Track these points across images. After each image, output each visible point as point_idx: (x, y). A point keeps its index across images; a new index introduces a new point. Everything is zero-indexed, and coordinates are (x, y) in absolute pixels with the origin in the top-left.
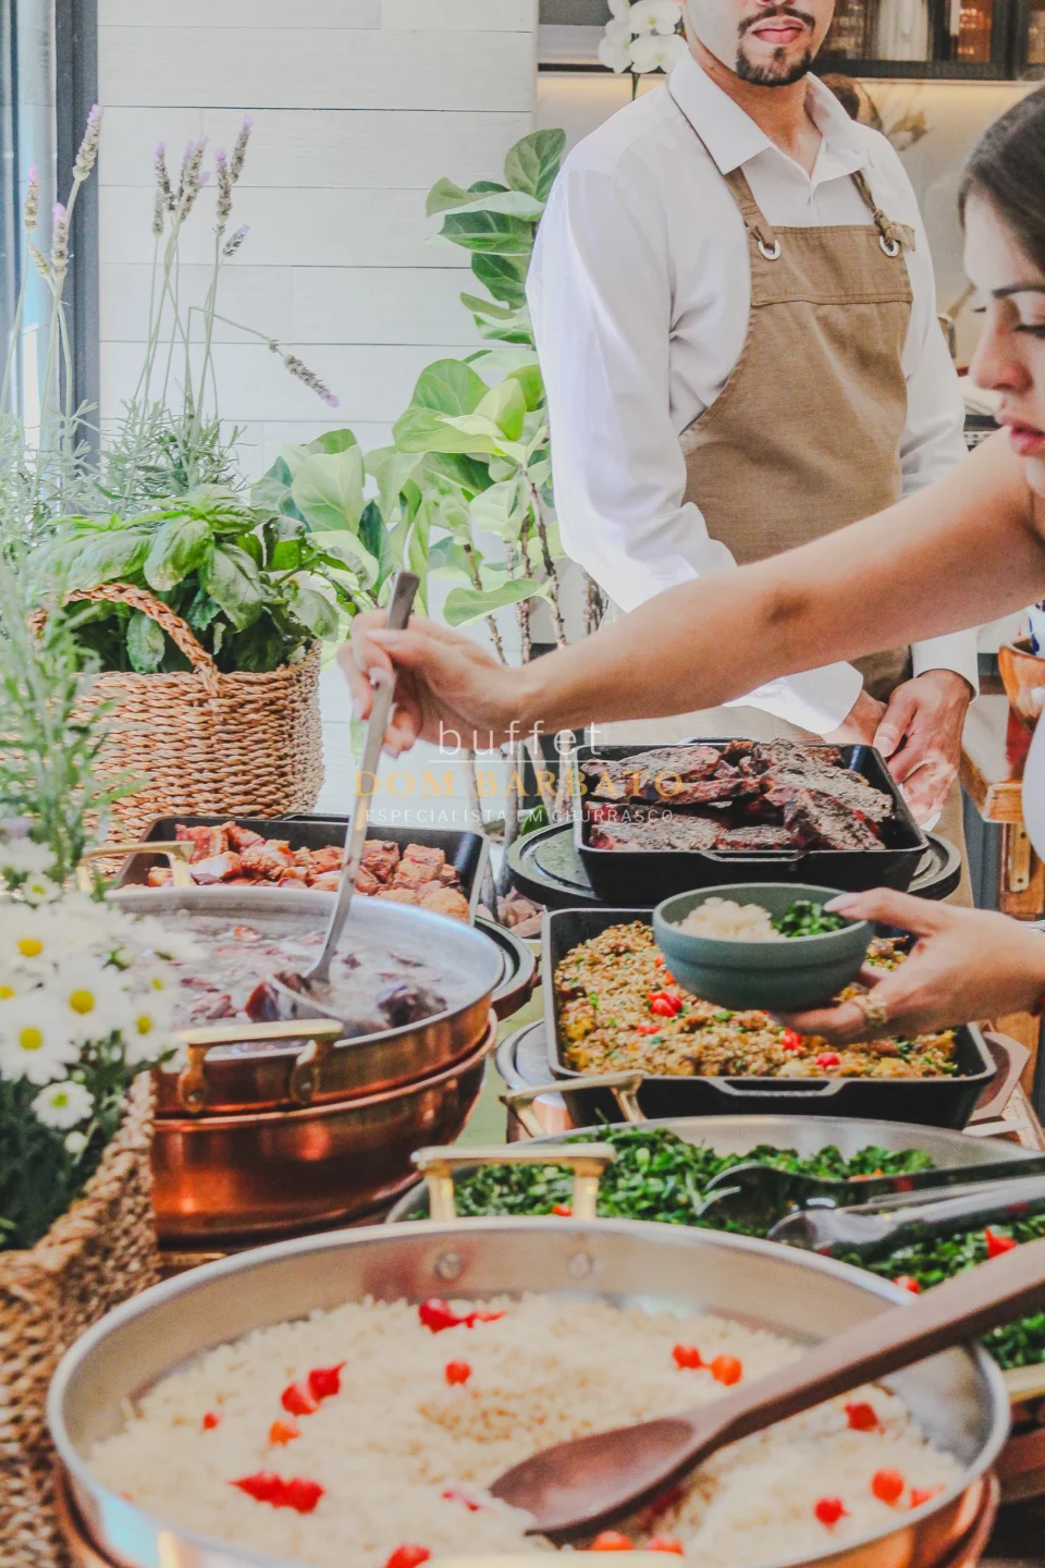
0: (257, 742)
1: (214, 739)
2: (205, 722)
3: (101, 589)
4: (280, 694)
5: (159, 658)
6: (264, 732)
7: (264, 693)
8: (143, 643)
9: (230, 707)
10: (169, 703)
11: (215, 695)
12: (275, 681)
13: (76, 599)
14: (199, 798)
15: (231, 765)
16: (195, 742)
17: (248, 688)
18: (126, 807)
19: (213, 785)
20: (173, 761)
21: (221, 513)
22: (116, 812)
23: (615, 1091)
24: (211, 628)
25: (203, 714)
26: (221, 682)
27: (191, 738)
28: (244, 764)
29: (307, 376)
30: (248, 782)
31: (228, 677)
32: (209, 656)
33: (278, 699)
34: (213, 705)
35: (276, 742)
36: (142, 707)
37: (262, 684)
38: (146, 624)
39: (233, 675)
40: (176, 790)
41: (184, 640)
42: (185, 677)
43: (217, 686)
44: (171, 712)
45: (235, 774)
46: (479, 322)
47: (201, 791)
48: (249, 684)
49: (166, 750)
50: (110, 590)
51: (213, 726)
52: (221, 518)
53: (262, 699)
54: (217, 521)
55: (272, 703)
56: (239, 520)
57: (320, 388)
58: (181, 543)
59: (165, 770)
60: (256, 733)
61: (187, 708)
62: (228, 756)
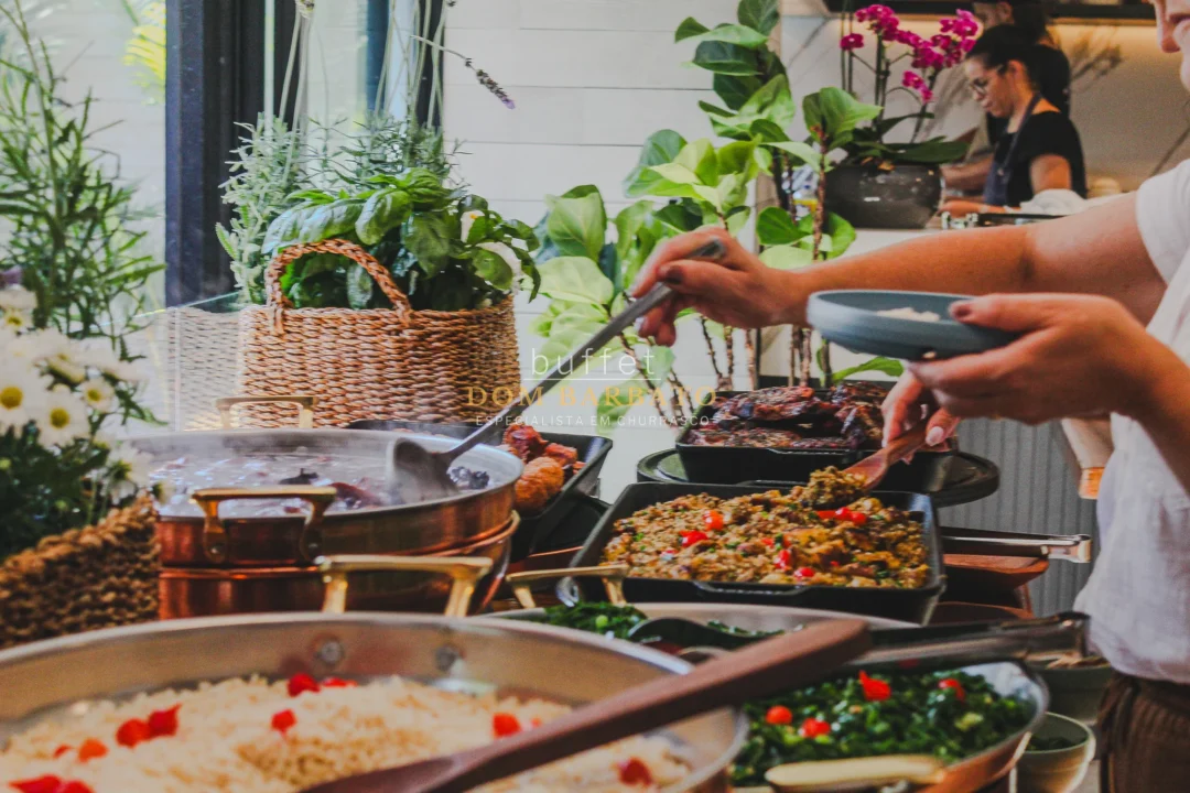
0: (440, 365)
1: (407, 361)
2: (400, 348)
3: (324, 244)
4: (460, 328)
5: (369, 297)
6: (446, 357)
7: (446, 326)
8: (356, 287)
9: (419, 336)
10: (373, 332)
11: (407, 326)
12: (456, 318)
13: (307, 251)
14: (394, 406)
15: (419, 382)
16: (393, 363)
17: (434, 323)
18: (339, 413)
19: (405, 398)
20: (375, 378)
21: (420, 187)
22: (331, 417)
23: (605, 581)
24: (408, 275)
25: (398, 341)
26: (412, 316)
27: (389, 360)
28: (430, 381)
29: (491, 85)
30: (432, 396)
31: (417, 313)
32: (404, 296)
33: (459, 332)
34: (406, 334)
35: (457, 366)
36: (350, 335)
37: (445, 319)
38: (359, 271)
39: (423, 312)
40: (377, 401)
41: (386, 284)
42: (387, 312)
43: (409, 320)
44: (374, 339)
45: (422, 389)
46: (715, 123)
47: (396, 402)
48: (436, 320)
49: (370, 369)
50: (331, 244)
51: (406, 351)
52: (419, 190)
53: (446, 331)
54: (415, 193)
55: (454, 334)
56: (434, 193)
57: (500, 93)
58: (384, 206)
59: (370, 385)
60: (440, 357)
61: (386, 336)
62: (417, 375)
